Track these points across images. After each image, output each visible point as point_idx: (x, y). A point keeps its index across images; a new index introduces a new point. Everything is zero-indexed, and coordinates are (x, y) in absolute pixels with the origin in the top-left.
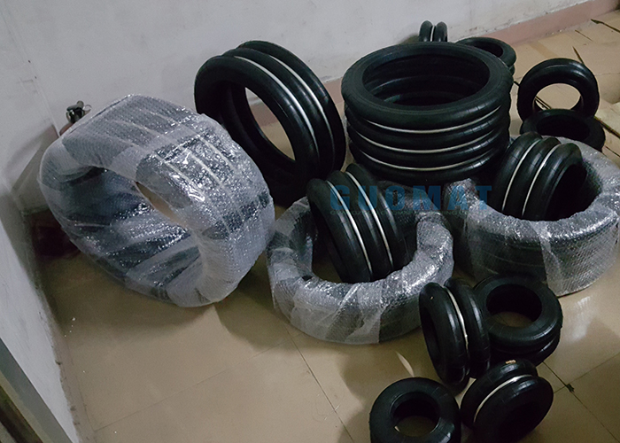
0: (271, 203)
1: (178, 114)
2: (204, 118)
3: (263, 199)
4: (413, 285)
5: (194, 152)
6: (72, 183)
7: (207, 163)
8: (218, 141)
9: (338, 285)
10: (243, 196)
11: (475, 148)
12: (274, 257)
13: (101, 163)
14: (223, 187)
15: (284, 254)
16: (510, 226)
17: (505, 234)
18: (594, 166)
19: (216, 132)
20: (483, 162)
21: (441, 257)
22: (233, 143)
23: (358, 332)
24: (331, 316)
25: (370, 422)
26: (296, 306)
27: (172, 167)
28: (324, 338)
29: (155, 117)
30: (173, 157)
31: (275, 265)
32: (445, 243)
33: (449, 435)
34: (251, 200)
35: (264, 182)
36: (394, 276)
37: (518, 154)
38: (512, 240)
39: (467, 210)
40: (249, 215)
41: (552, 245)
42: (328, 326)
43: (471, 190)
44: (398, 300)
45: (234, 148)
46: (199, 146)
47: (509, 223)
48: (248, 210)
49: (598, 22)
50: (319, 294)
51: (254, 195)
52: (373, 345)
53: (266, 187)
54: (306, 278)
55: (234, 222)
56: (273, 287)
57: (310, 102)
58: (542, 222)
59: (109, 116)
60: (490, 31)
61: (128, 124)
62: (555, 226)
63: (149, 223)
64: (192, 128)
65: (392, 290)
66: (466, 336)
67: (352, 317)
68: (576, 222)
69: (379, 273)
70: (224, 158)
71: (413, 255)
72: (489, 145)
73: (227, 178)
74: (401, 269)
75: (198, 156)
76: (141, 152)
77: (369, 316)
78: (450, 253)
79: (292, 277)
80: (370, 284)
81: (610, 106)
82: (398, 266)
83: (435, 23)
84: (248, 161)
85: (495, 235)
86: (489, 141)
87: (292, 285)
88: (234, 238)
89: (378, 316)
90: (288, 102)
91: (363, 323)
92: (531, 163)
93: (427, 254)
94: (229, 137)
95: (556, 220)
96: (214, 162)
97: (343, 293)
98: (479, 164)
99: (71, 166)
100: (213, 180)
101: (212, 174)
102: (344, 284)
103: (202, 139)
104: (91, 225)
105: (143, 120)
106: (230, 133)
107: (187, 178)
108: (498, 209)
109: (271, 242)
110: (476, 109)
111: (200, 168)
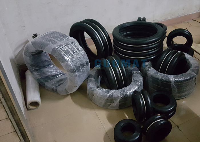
0: (89, 65)
1: (65, 36)
2: (72, 38)
3: (87, 63)
4: (130, 91)
5: (68, 47)
6: (33, 55)
7: (72, 50)
8: (75, 45)
9: (107, 90)
10: (81, 61)
11: (152, 52)
12: (89, 81)
13: (42, 49)
14: (76, 58)
15: (92, 80)
16: (161, 76)
17: (160, 78)
18: (189, 60)
19: (75, 42)
20: (154, 57)
21: (139, 84)
22: (80, 46)
23: (113, 105)
24: (104, 99)
25: (114, 131)
26: (94, 95)
27: (62, 51)
28: (102, 106)
29: (58, 37)
30: (62, 48)
31: (89, 83)
32: (141, 80)
33: (138, 136)
34: (83, 63)
35: (88, 58)
36: (125, 88)
37: (165, 54)
38: (162, 80)
39: (148, 70)
40: (82, 67)
41: (174, 82)
42: (103, 102)
43: (150, 65)
44: (125, 95)
45: (80, 47)
46: (70, 46)
47: (161, 75)
48: (82, 66)
49: (194, 20)
50: (101, 92)
51: (84, 61)
52: (117, 110)
53: (88, 60)
54: (98, 87)
55: (78, 69)
56: (88, 90)
57: (103, 37)
58: (171, 75)
59: (45, 36)
60: (160, 21)
61: (50, 38)
62: (175, 76)
63: (53, 70)
64: (68, 41)
65: (124, 92)
66: (145, 107)
67: (111, 100)
68: (182, 76)
69: (120, 87)
70: (77, 50)
71: (131, 83)
72: (156, 51)
73: (77, 55)
74: (127, 86)
75: (69, 48)
76: (53, 46)
77: (116, 100)
78: (142, 83)
79: (94, 87)
80: (117, 90)
81: (196, 44)
82: (126, 86)
83: (142, 18)
84: (84, 51)
85: (157, 78)
86: (156, 50)
87: (93, 89)
88: (78, 73)
89: (119, 100)
90: (97, 36)
91: (114, 102)
92: (169, 57)
93: (135, 83)
94: (79, 44)
95: (176, 75)
96: (74, 51)
97: (108, 92)
98: (153, 57)
99: (33, 49)
100: (73, 56)
101: (73, 54)
102: (109, 90)
103: (71, 44)
104: (37, 68)
105: (54, 37)
106: (79, 43)
107: (66, 55)
108: (158, 71)
109: (88, 77)
110: (153, 40)
111: (70, 52)
